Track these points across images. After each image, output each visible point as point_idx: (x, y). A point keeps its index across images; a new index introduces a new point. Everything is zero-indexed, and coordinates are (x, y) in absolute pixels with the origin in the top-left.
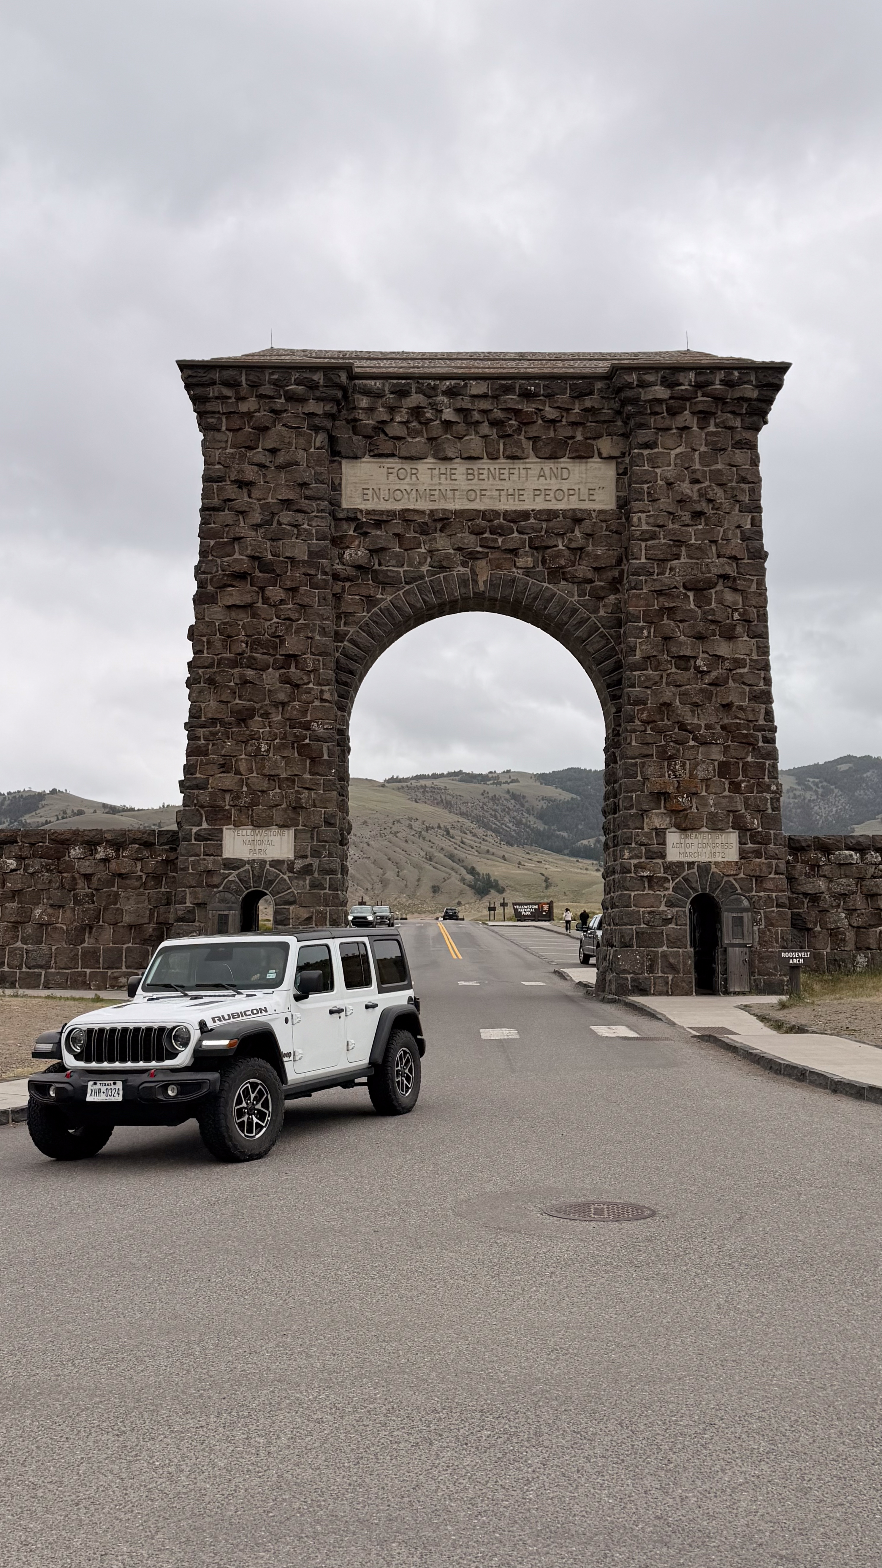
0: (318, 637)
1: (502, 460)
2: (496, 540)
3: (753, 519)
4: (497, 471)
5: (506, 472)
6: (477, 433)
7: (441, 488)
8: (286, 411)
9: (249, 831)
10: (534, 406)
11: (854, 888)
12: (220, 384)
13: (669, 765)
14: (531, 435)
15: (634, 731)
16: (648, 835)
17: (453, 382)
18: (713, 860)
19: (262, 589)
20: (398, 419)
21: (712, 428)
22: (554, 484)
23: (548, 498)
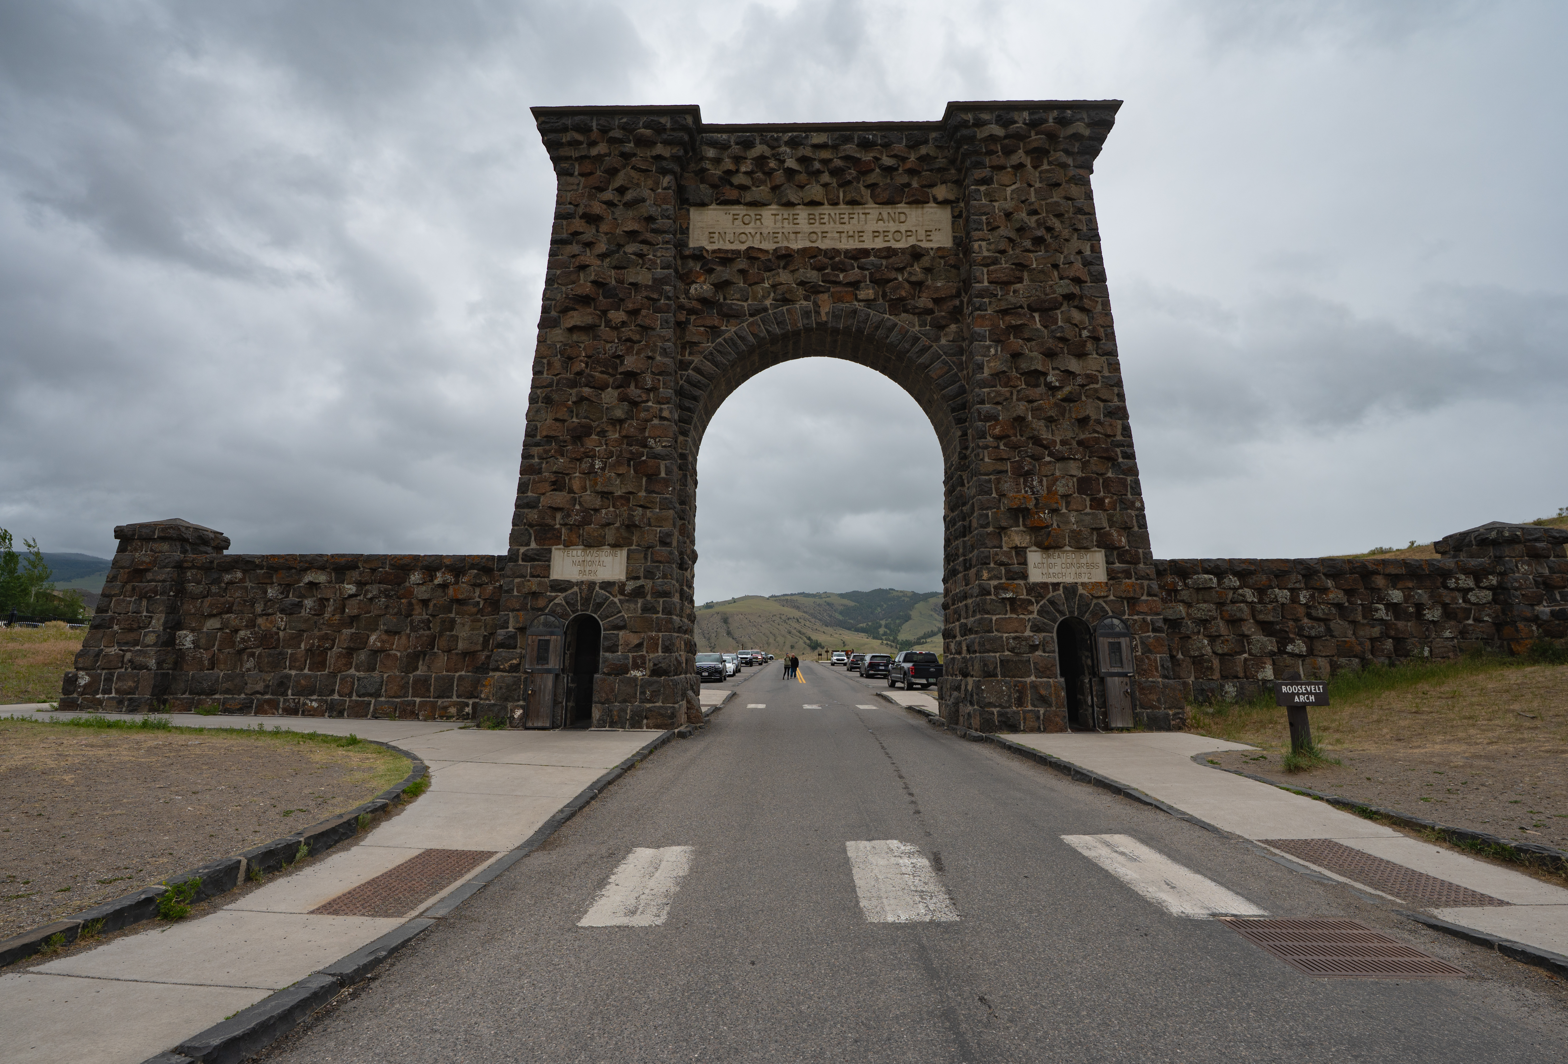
0: (658, 358)
1: (842, 206)
2: (838, 276)
3: (1092, 247)
4: (838, 216)
5: (846, 216)
6: (818, 182)
7: (784, 231)
8: (635, 155)
9: (579, 552)
10: (872, 155)
11: (1214, 613)
12: (572, 129)
13: (1025, 482)
14: (869, 182)
15: (986, 447)
16: (1006, 554)
17: (795, 134)
18: (1079, 581)
19: (605, 312)
20: (743, 169)
21: (1045, 167)
22: (892, 227)
23: (887, 239)
